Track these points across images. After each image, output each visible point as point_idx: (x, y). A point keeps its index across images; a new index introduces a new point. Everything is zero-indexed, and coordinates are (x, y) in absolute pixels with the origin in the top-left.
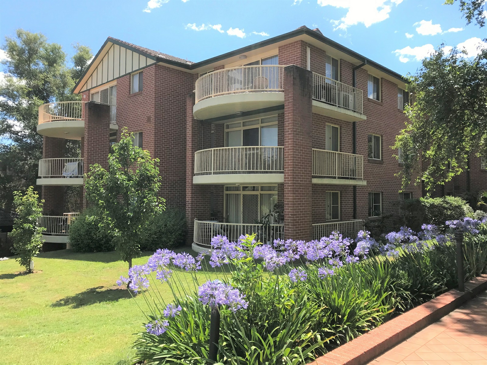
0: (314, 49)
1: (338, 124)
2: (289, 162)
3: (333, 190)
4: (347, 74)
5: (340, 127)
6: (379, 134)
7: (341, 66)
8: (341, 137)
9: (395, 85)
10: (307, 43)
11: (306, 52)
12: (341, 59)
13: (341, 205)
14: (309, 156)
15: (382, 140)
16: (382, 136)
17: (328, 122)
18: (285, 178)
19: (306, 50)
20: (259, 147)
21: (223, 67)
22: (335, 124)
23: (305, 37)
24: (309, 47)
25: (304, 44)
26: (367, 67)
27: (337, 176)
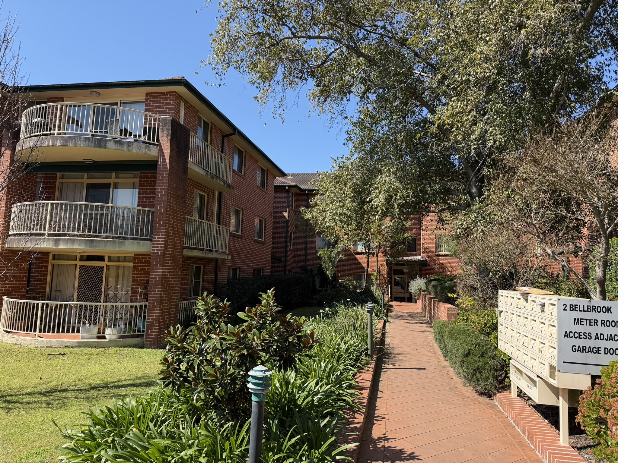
0: (188, 106)
1: (206, 192)
2: (160, 228)
3: (196, 264)
4: (217, 140)
5: (208, 195)
6: (240, 208)
7: (211, 130)
8: (207, 206)
9: (256, 161)
10: (181, 97)
11: (180, 106)
12: (212, 123)
13: (203, 280)
14: (182, 224)
15: (243, 214)
16: (243, 210)
17: (198, 188)
18: (153, 247)
19: (180, 104)
20: (110, 204)
21: (61, 99)
22: (203, 191)
23: (181, 89)
24: (183, 101)
25: (178, 97)
26: (236, 137)
27: (205, 248)
